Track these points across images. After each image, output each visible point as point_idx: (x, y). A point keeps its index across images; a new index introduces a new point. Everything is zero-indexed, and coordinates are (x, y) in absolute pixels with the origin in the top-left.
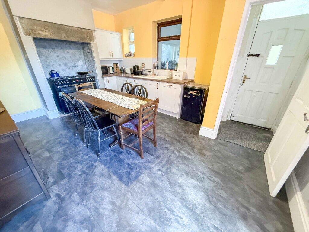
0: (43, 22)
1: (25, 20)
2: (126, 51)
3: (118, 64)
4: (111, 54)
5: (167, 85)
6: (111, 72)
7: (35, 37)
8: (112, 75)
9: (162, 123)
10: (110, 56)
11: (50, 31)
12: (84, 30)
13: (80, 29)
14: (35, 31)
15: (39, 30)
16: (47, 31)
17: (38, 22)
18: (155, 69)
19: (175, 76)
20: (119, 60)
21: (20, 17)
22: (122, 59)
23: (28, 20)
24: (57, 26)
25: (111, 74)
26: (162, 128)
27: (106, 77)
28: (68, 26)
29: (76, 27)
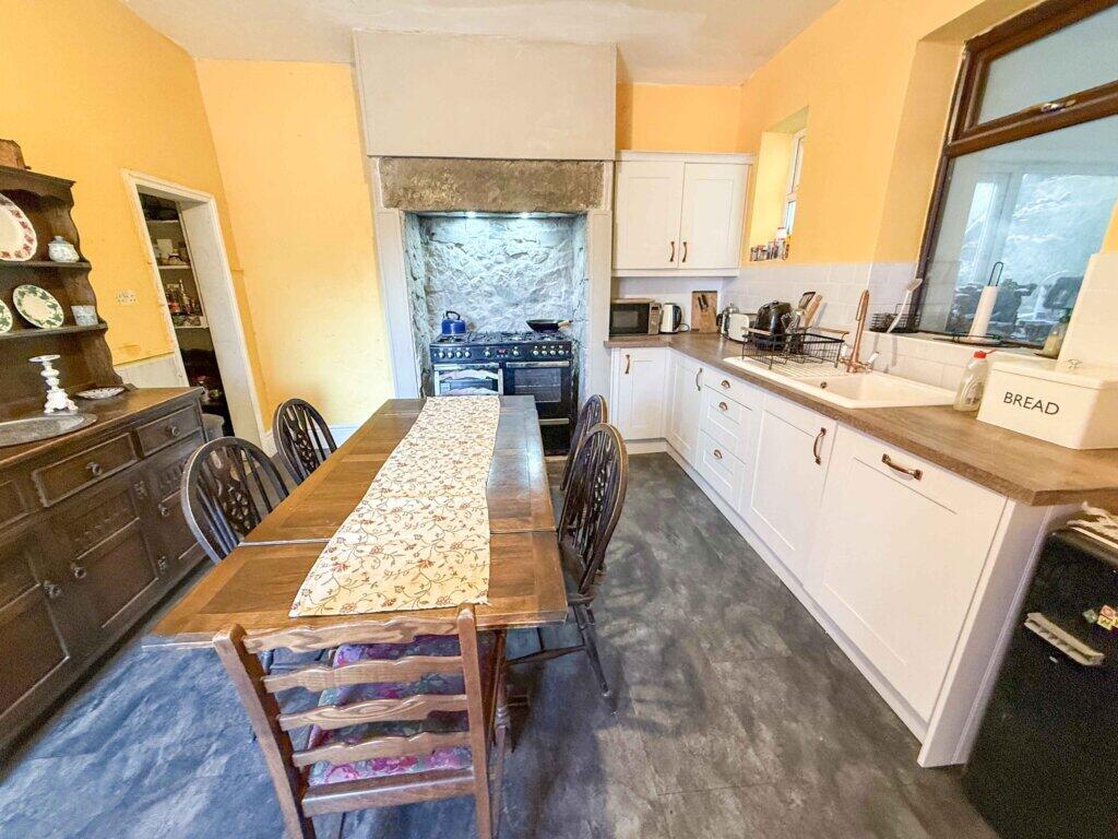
0: (440, 161)
1: (396, 161)
2: (761, 236)
3: (719, 295)
4: (679, 251)
5: (885, 459)
6: (668, 326)
7: (410, 209)
8: (668, 338)
9: (748, 722)
10: (672, 260)
11: (455, 187)
12: (568, 165)
13: (551, 165)
14: (414, 192)
15: (423, 188)
16: (445, 187)
17: (426, 164)
18: (881, 328)
19: (1009, 398)
20: (725, 278)
21: (384, 157)
22: (736, 273)
23: (403, 161)
24: (478, 166)
25: (664, 333)
26: (701, 771)
27: (621, 347)
28: (513, 161)
29: (541, 161)
